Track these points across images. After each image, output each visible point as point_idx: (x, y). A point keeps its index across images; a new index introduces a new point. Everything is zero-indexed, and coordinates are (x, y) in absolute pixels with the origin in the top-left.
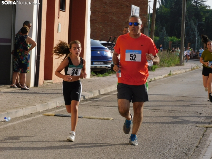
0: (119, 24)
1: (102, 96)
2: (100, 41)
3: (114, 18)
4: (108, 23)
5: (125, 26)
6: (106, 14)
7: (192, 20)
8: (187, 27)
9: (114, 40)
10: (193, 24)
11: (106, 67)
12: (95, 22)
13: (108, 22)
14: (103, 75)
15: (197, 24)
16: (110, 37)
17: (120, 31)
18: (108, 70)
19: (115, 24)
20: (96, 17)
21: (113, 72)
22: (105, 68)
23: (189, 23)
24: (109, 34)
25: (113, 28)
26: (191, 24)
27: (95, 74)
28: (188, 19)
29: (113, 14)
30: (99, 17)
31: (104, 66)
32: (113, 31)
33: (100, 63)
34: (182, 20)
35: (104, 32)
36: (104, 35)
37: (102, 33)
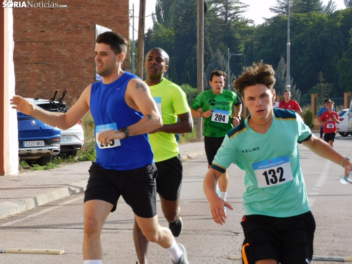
0: (74, 63)
1: (43, 209)
2: (37, 99)
3: (63, 52)
4: (52, 63)
5: (86, 67)
6: (46, 44)
7: (218, 50)
8: (209, 64)
9: (65, 97)
10: (222, 58)
11: (49, 151)
12: (24, 61)
13: (51, 61)
14: (45, 166)
15: (229, 58)
16: (55, 90)
17: (77, 78)
18: (54, 156)
19: (66, 65)
20: (27, 52)
21: (64, 161)
22: (49, 153)
23: (213, 56)
24: (55, 84)
25: (61, 72)
26: (217, 58)
27: (28, 166)
28: (210, 49)
29: (61, 44)
30: (33, 52)
31: (46, 149)
32: (62, 78)
33: (37, 144)
34: (198, 51)
35: (45, 80)
36: (45, 88)
37: (39, 84)
